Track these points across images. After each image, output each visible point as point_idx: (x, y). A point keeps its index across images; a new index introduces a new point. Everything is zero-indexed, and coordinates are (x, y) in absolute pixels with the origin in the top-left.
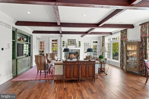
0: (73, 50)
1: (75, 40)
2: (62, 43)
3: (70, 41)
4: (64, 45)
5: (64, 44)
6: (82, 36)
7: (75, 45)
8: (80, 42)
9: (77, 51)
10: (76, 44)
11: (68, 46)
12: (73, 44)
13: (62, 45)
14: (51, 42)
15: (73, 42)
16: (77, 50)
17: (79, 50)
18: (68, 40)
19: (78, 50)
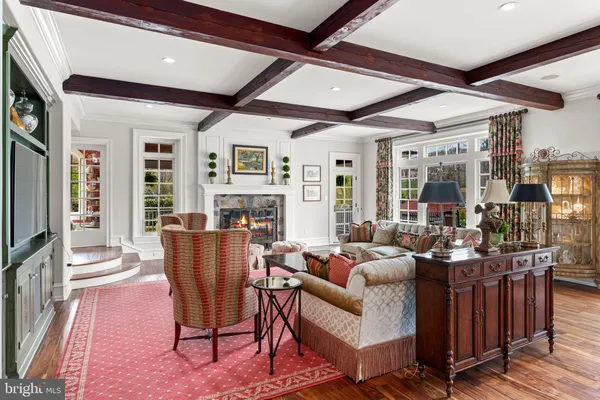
0: (256, 199)
1: (267, 148)
2: (204, 160)
3: (244, 153)
4: (212, 174)
5: (212, 165)
6: (295, 134)
7: (266, 174)
8: (286, 160)
9: (274, 202)
10: (270, 170)
11: (232, 176)
12: (256, 169)
13: (204, 170)
14: (141, 156)
15: (255, 159)
16: (272, 198)
17: (282, 197)
18: (234, 146)
19: (277, 195)
